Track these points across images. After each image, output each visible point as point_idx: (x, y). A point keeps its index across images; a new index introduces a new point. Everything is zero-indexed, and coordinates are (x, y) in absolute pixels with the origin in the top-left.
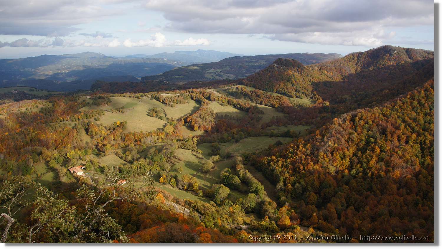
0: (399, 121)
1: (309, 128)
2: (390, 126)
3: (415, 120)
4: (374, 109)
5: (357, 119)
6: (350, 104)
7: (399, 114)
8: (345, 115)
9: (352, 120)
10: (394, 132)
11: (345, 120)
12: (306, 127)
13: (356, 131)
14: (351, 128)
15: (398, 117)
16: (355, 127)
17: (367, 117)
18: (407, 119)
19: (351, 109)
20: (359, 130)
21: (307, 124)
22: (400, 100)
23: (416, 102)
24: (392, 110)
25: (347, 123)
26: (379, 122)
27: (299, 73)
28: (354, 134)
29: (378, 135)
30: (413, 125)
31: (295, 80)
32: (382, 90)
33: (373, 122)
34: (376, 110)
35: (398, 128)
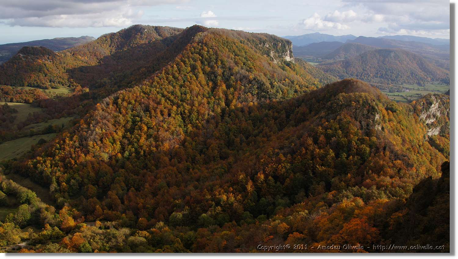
0: (159, 96)
1: (72, 118)
2: (152, 103)
3: (172, 93)
4: (135, 88)
5: (120, 101)
6: (111, 87)
7: (157, 90)
8: (107, 99)
9: (115, 102)
10: (157, 108)
11: (108, 104)
12: (69, 119)
13: (121, 113)
14: (116, 111)
15: (158, 93)
16: (120, 110)
17: (129, 98)
18: (166, 93)
19: (113, 92)
20: (123, 111)
21: (69, 115)
22: (157, 76)
23: (171, 77)
24: (151, 87)
25: (111, 106)
26: (141, 100)
27: (50, 61)
28: (119, 116)
29: (142, 113)
30: (172, 98)
31: (47, 70)
32: (139, 69)
33: (135, 101)
34: (137, 89)
35: (159, 103)
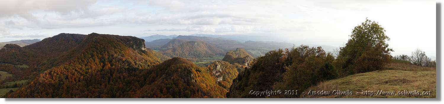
0: (74, 71)
1: (27, 81)
2: (69, 74)
3: (81, 69)
4: (61, 66)
5: (52, 73)
6: (48, 65)
7: (73, 67)
8: (46, 72)
9: (50, 73)
10: (72, 77)
11: (46, 74)
12: (25, 81)
13: (53, 79)
14: (50, 78)
15: (73, 69)
16: (52, 77)
17: (57, 71)
18: (77, 69)
19: (48, 68)
20: (54, 78)
21: (26, 79)
22: (73, 60)
23: (80, 60)
24: (70, 66)
25: (48, 75)
26: (64, 73)
28: (52, 81)
29: (64, 80)
30: (81, 71)
32: (63, 56)
33: (61, 73)
34: (62, 67)
35: (74, 74)
